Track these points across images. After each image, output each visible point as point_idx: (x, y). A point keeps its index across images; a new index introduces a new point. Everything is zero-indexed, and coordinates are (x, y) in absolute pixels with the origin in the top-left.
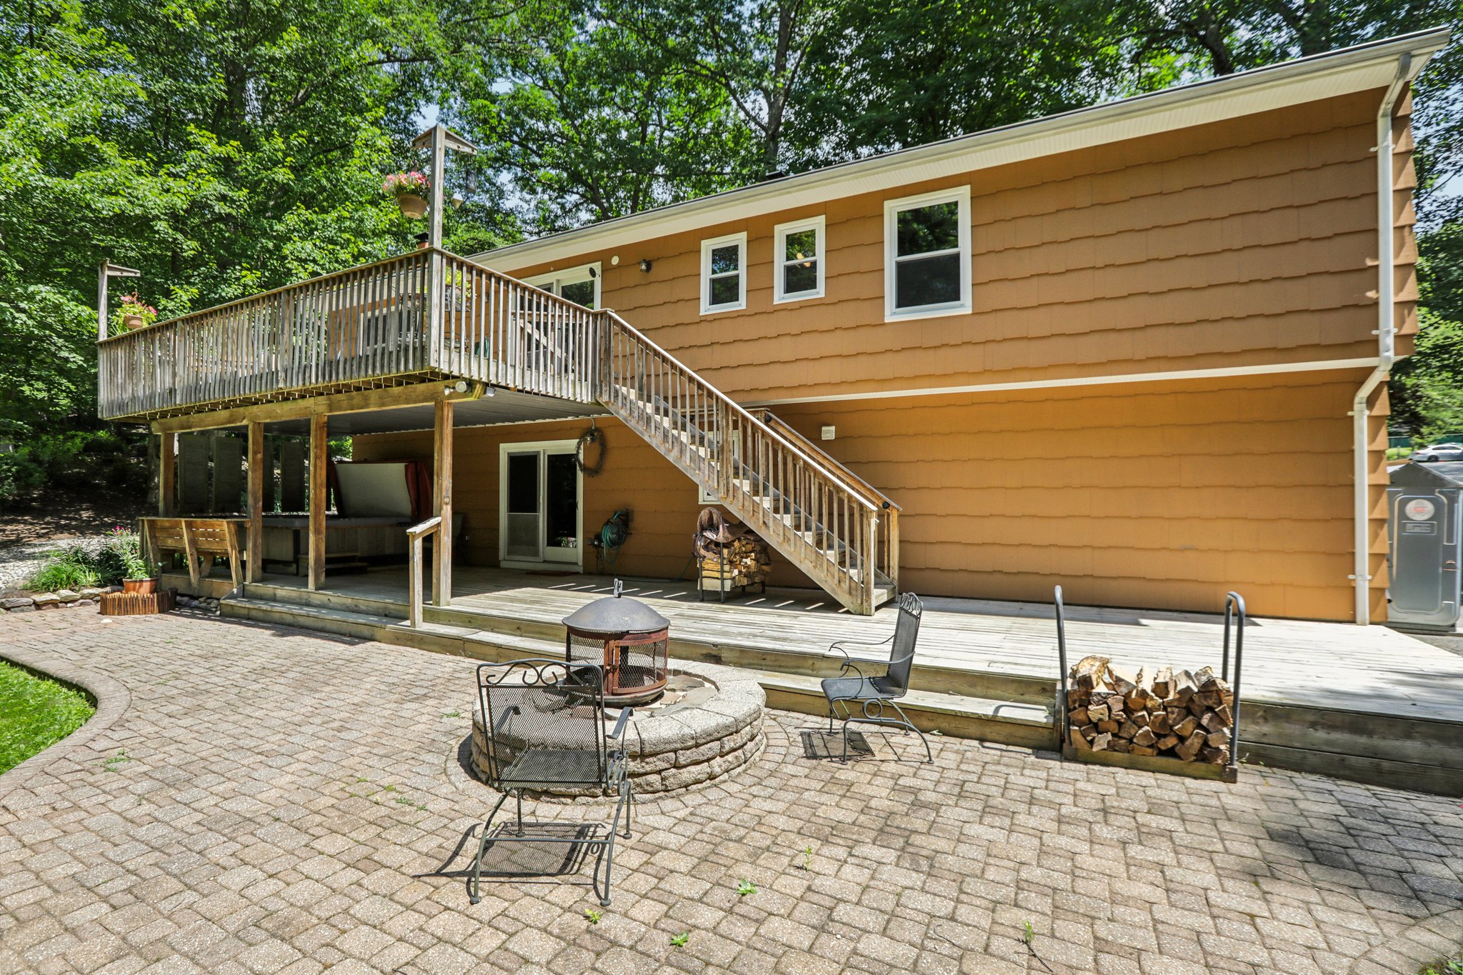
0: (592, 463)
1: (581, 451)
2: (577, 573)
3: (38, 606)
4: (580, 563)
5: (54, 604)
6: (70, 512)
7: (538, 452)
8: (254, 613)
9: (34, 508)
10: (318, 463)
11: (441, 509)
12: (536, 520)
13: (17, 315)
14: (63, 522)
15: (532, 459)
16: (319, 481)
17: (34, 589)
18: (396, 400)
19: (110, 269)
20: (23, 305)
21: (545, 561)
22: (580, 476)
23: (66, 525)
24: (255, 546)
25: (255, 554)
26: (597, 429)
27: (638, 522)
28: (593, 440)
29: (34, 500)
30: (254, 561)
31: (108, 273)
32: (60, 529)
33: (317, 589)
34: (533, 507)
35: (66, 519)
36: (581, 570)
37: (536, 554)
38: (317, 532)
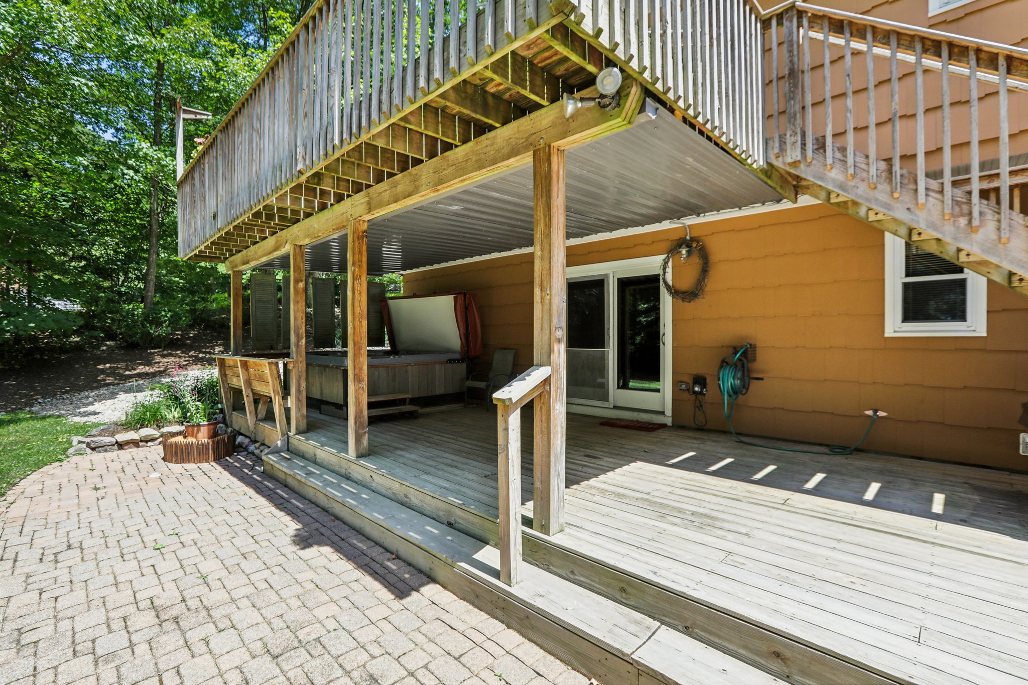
0: (686, 284)
1: (669, 270)
2: (663, 426)
3: (121, 446)
4: (669, 412)
5: (135, 443)
6: (208, 347)
7: (607, 275)
8: (290, 481)
9: (186, 344)
10: (357, 287)
11: (550, 351)
12: (603, 359)
13: (126, 171)
14: (201, 355)
15: (599, 284)
16: (358, 311)
17: (127, 426)
18: (461, 170)
19: (185, 111)
20: (131, 162)
21: (616, 407)
22: (667, 302)
23: (202, 358)
24: (299, 391)
25: (298, 400)
26: (692, 239)
27: (764, 361)
28: (689, 253)
29: (189, 338)
30: (299, 409)
31: (183, 116)
32: (197, 361)
33: (360, 456)
34: (600, 341)
35: (204, 353)
36: (669, 421)
37: (605, 397)
38: (358, 379)
